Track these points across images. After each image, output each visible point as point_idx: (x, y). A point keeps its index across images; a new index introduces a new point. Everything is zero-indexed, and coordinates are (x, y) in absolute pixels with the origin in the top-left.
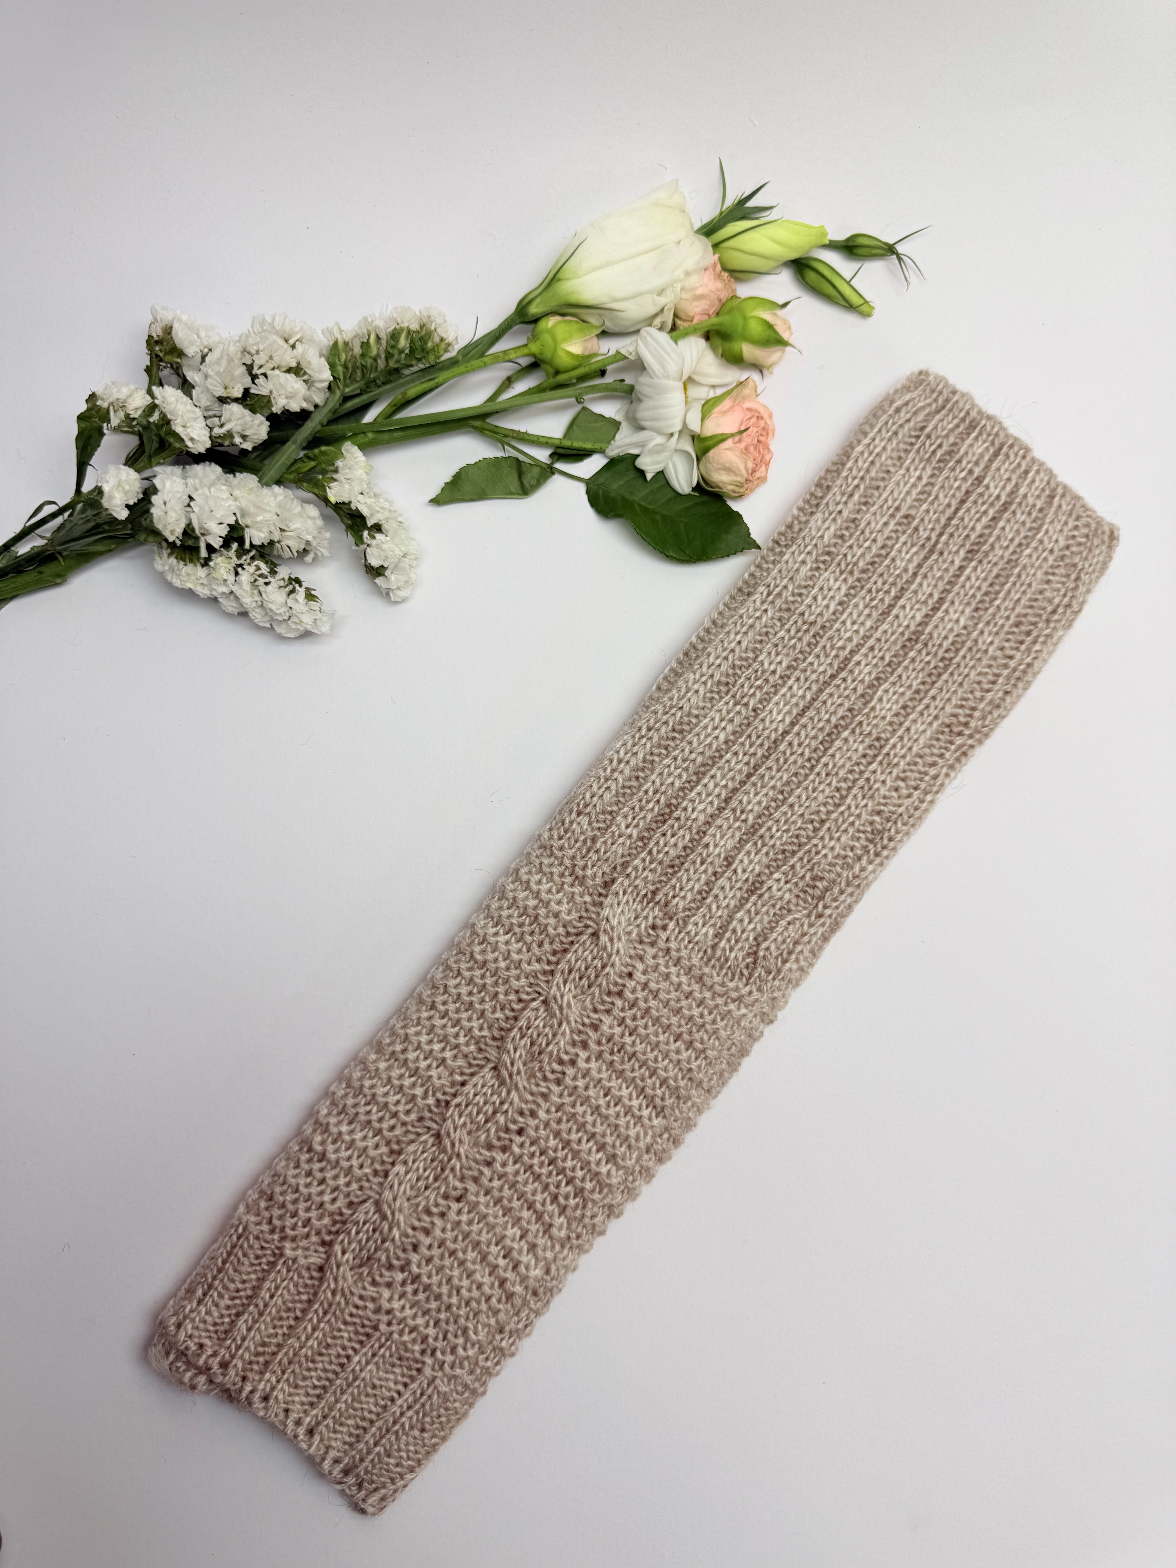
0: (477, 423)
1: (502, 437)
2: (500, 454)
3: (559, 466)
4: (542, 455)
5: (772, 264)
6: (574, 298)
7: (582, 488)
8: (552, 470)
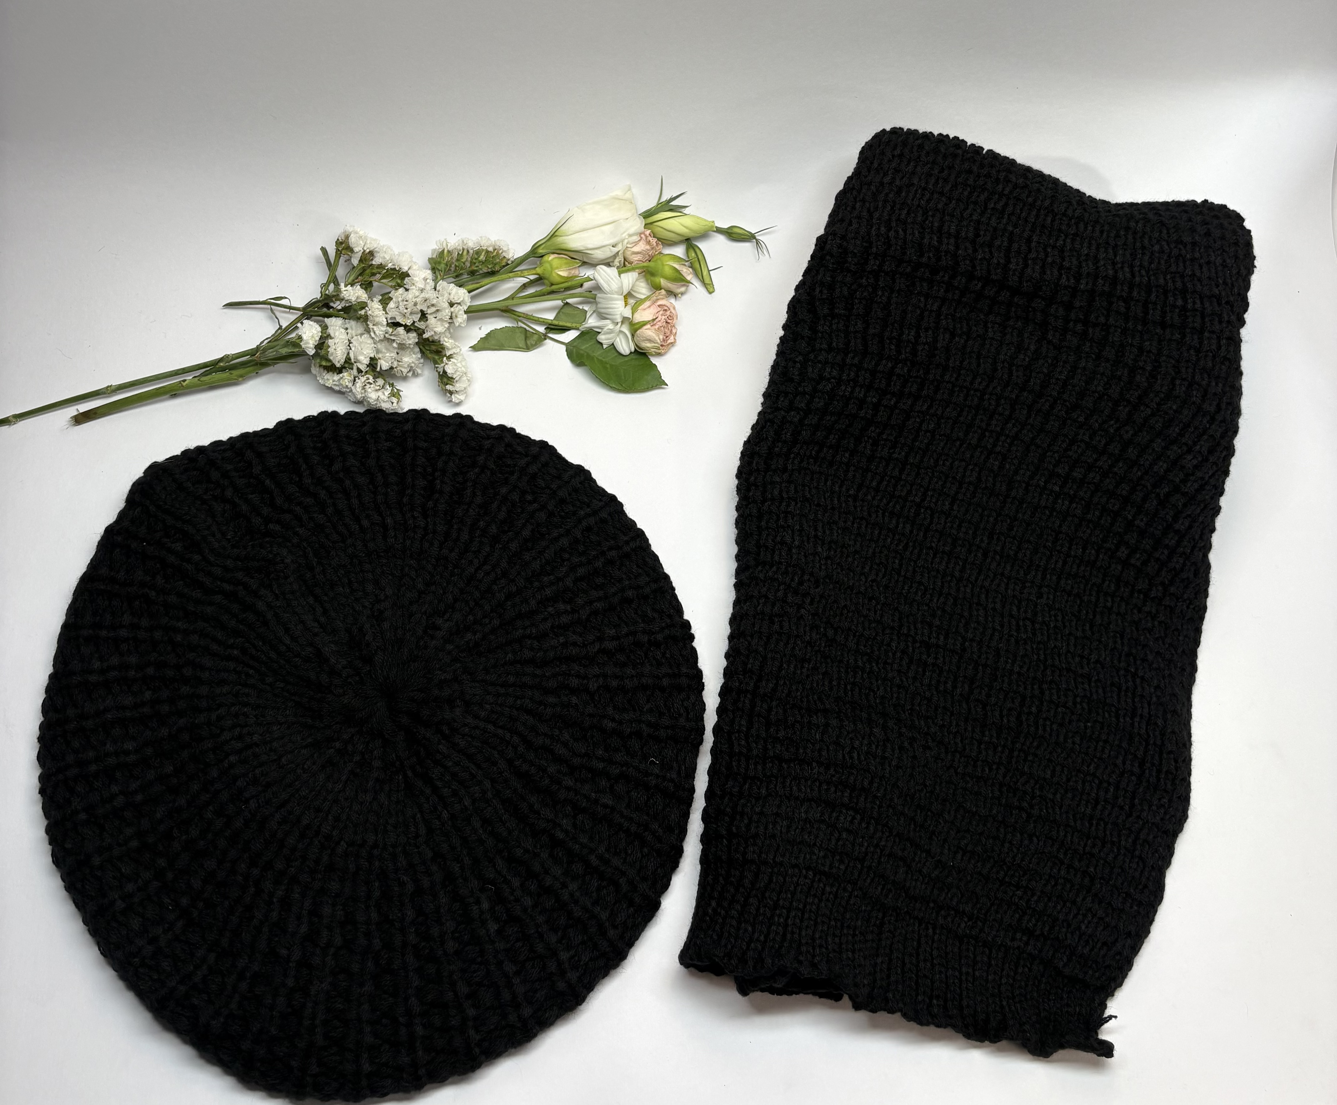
1: (517, 317)
2: (513, 325)
3: (550, 335)
4: (541, 329)
6: (563, 246)
7: (563, 348)
8: (545, 337)
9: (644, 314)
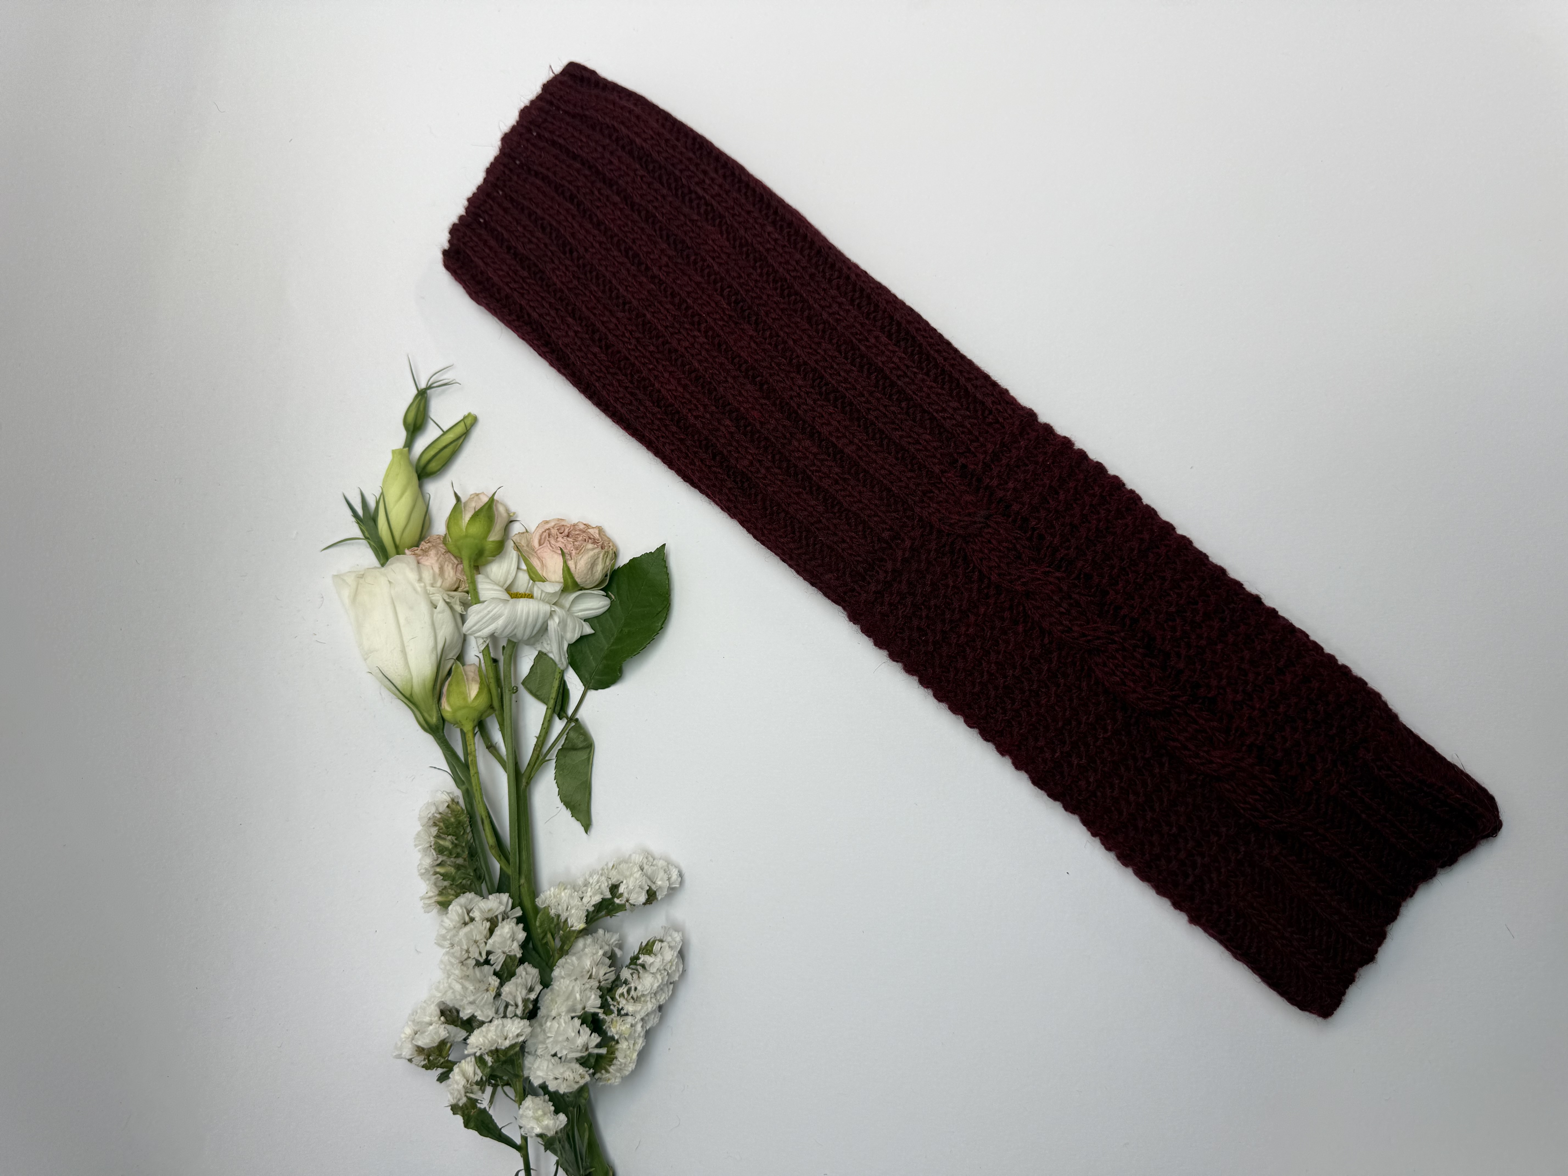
0: (524, 781)
1: (539, 759)
2: (553, 764)
3: (570, 712)
4: (559, 725)
5: (420, 500)
6: (429, 685)
8: (573, 719)
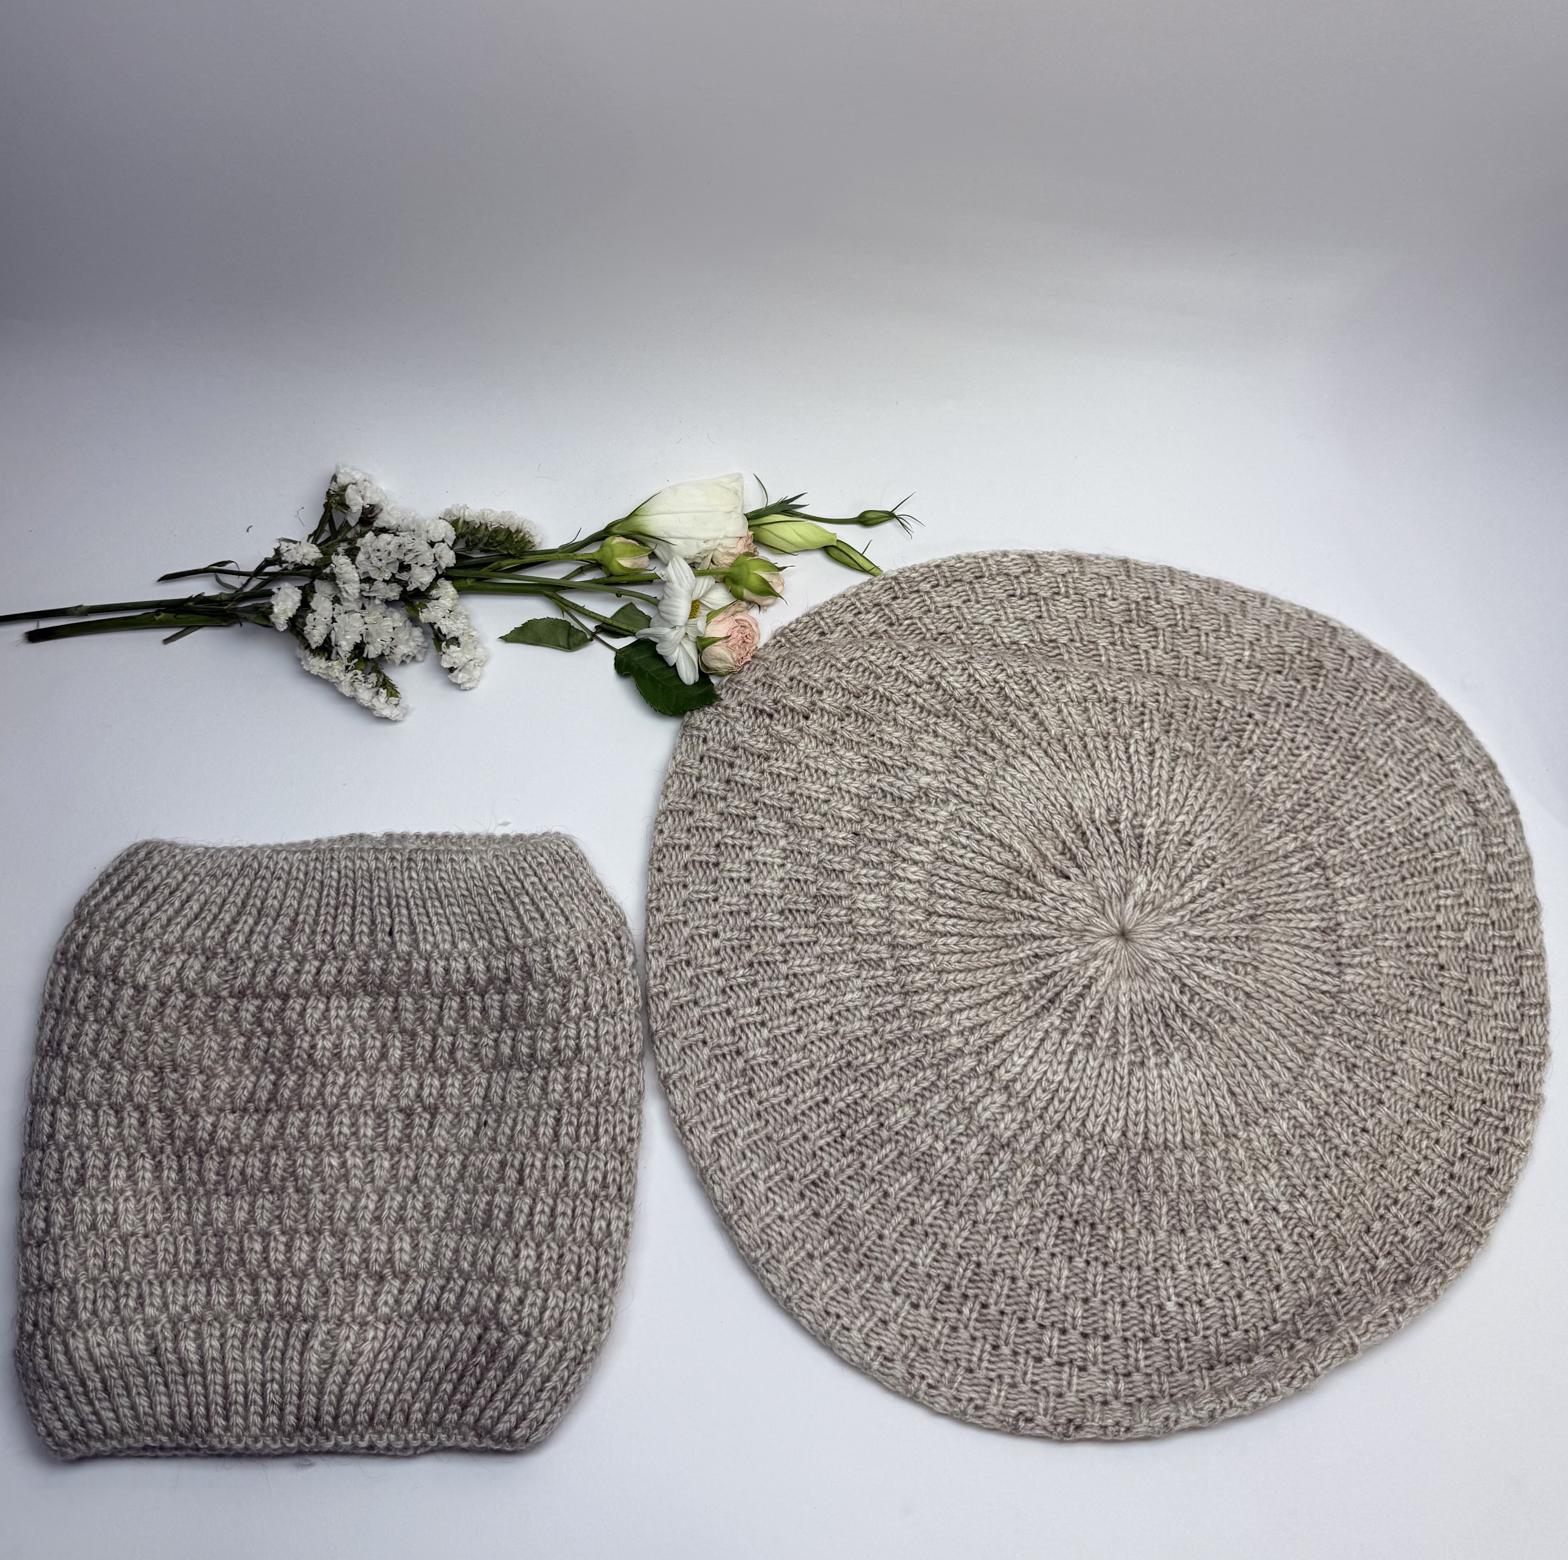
0: (550, 592)
1: (565, 607)
2: (560, 617)
3: (600, 636)
4: (591, 626)
7: (612, 654)
8: (594, 636)
9: (717, 629)
